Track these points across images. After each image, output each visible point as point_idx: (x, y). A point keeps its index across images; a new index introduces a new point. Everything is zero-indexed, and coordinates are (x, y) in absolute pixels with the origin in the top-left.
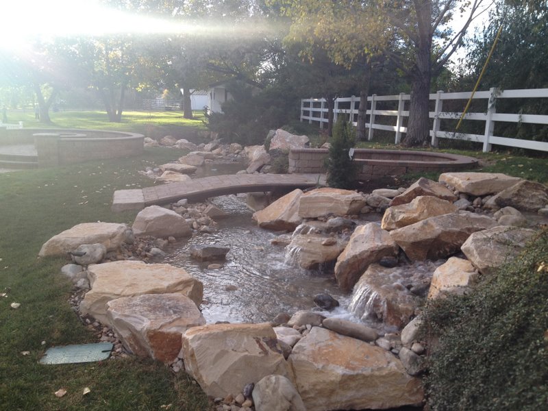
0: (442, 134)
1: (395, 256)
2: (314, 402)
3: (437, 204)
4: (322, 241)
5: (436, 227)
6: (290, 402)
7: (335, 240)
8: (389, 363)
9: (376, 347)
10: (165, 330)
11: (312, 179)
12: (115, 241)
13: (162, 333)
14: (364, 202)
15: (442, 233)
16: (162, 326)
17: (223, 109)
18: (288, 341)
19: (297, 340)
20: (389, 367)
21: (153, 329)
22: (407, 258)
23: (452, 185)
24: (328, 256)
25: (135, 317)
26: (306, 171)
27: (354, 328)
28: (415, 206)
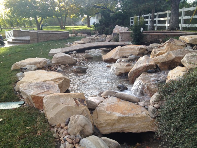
0: (184, 25)
1: (154, 69)
2: (105, 128)
3: (175, 46)
4: (125, 64)
5: (173, 55)
6: (83, 127)
7: (131, 64)
8: (142, 112)
9: (138, 105)
10: (39, 95)
11: (127, 43)
12: (41, 64)
13: (38, 97)
14: (145, 49)
15: (175, 58)
16: (38, 94)
17: (100, 21)
18: (98, 102)
19: (102, 102)
20: (142, 114)
21: (34, 95)
22: (160, 69)
23: (184, 41)
24: (127, 70)
25: (29, 90)
26: (126, 40)
27: (128, 97)
28: (165, 48)
